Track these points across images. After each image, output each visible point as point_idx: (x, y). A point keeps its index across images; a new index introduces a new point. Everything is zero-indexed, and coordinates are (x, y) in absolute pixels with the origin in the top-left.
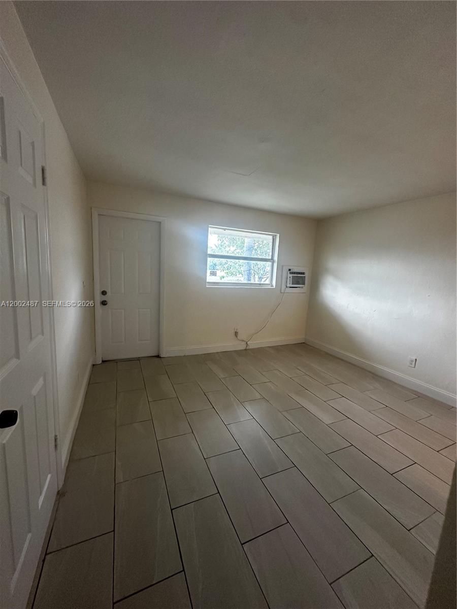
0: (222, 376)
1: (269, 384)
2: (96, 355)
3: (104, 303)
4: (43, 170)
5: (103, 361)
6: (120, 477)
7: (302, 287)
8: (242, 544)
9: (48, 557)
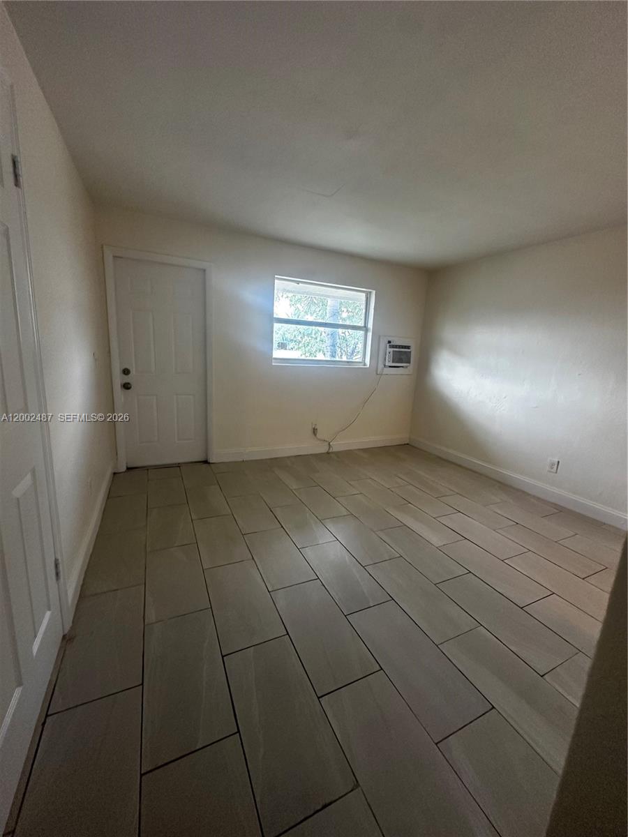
0: (293, 486)
1: (359, 496)
2: (117, 459)
3: (126, 386)
4: (14, 163)
5: (129, 469)
6: (152, 615)
7: (407, 367)
8: (319, 698)
9: (49, 720)
